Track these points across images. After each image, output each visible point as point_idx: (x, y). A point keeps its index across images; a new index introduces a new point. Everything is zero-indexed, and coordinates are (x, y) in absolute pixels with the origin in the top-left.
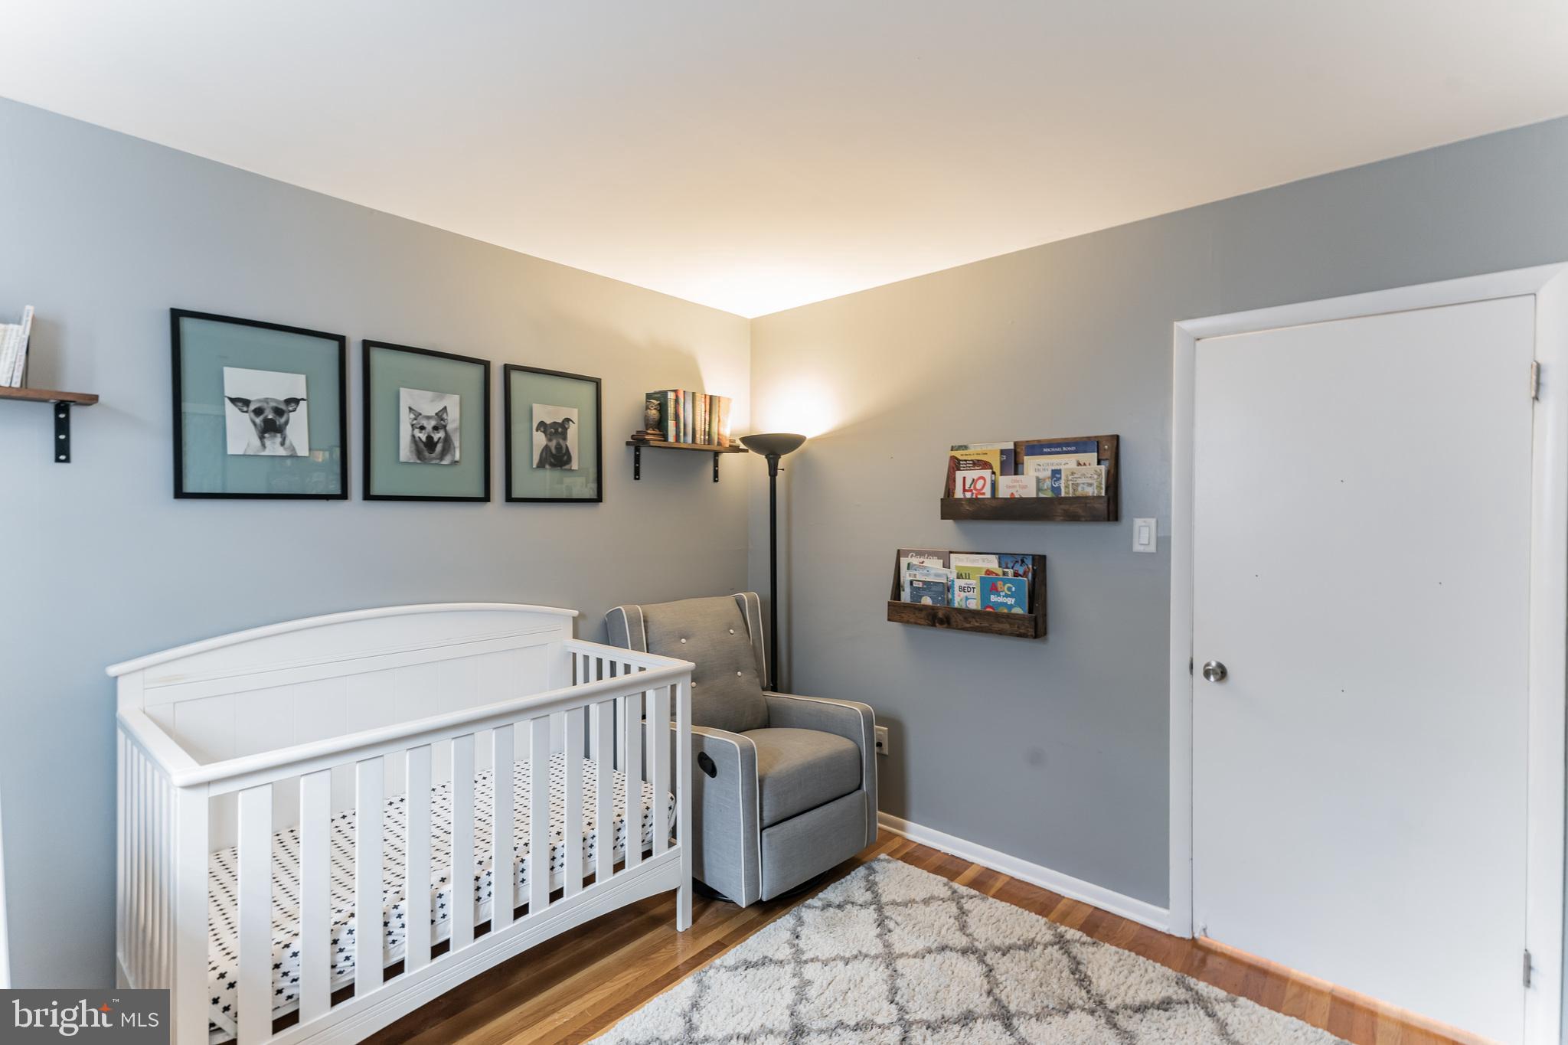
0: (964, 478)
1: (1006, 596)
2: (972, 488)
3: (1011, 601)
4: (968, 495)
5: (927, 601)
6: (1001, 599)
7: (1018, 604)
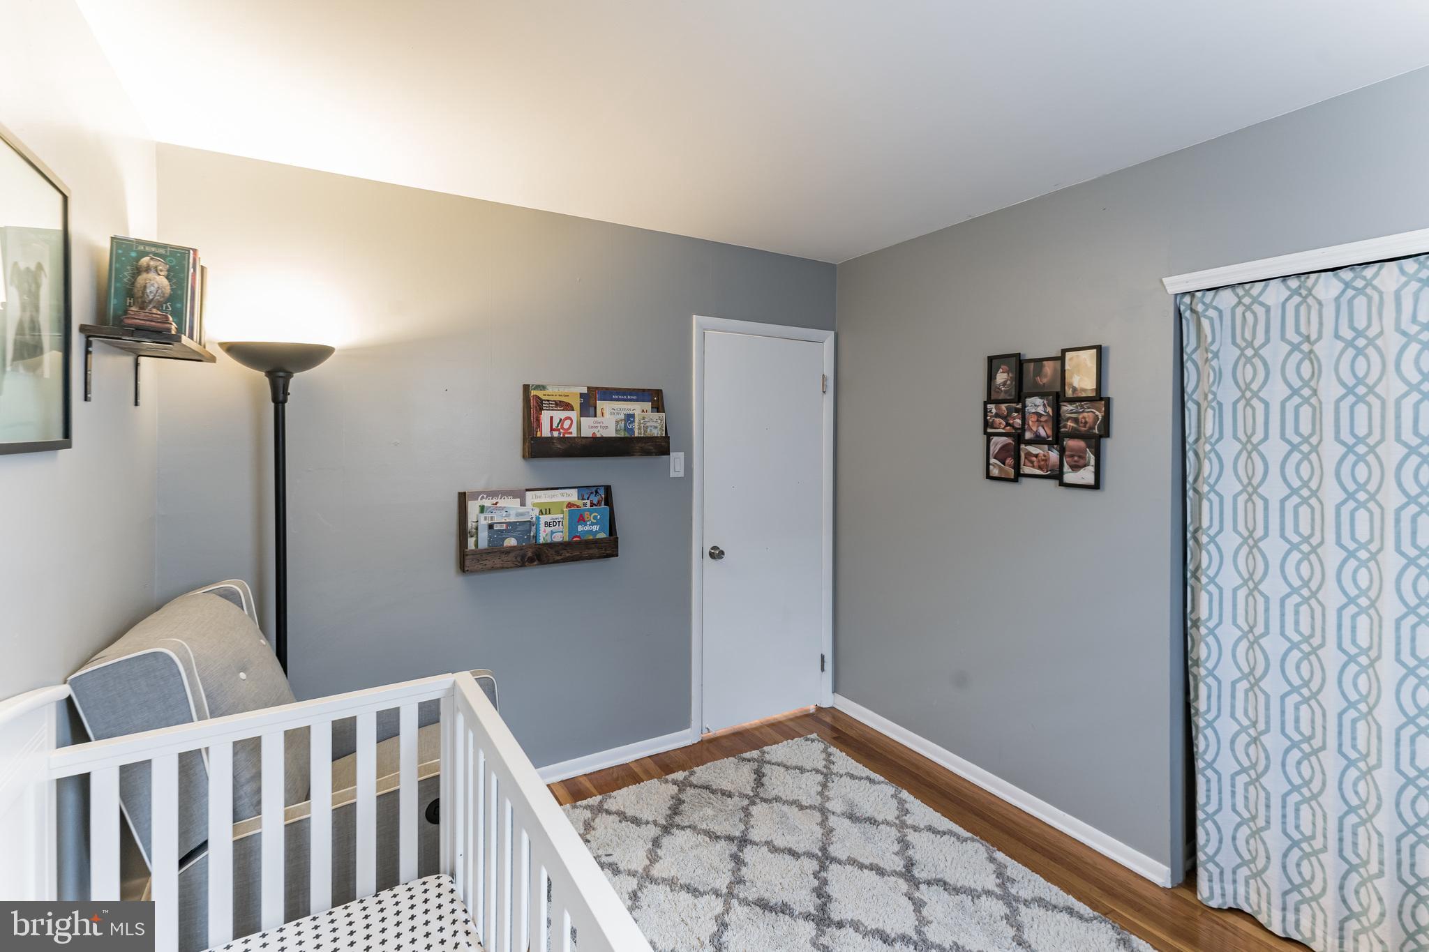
0: (552, 418)
1: (592, 524)
2: (559, 427)
3: (596, 528)
4: (556, 434)
5: (511, 542)
6: (588, 528)
7: (601, 530)
